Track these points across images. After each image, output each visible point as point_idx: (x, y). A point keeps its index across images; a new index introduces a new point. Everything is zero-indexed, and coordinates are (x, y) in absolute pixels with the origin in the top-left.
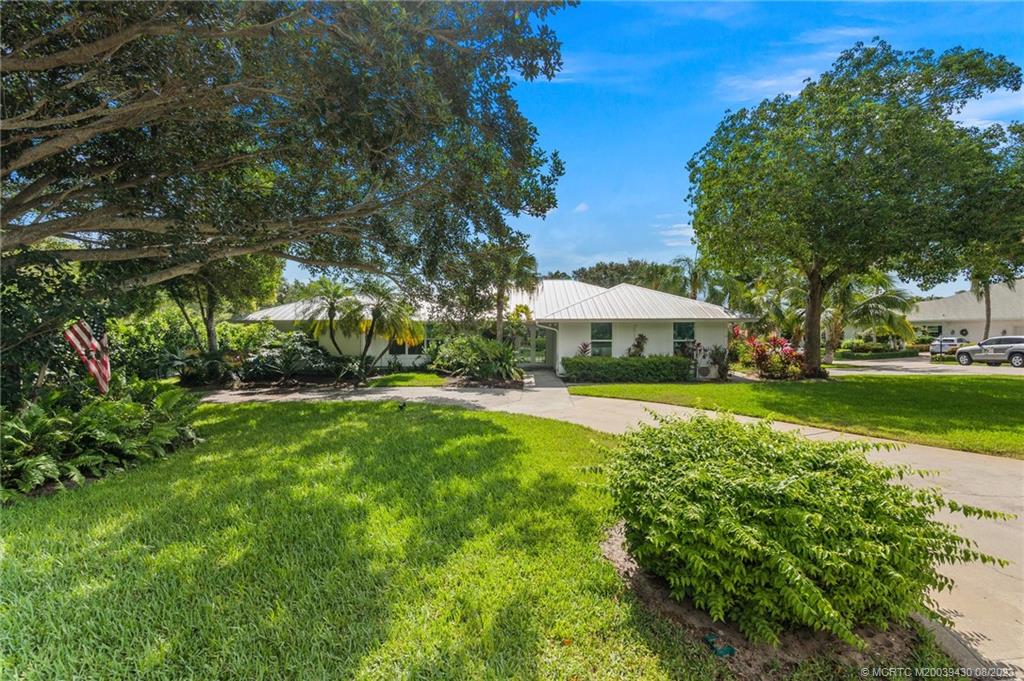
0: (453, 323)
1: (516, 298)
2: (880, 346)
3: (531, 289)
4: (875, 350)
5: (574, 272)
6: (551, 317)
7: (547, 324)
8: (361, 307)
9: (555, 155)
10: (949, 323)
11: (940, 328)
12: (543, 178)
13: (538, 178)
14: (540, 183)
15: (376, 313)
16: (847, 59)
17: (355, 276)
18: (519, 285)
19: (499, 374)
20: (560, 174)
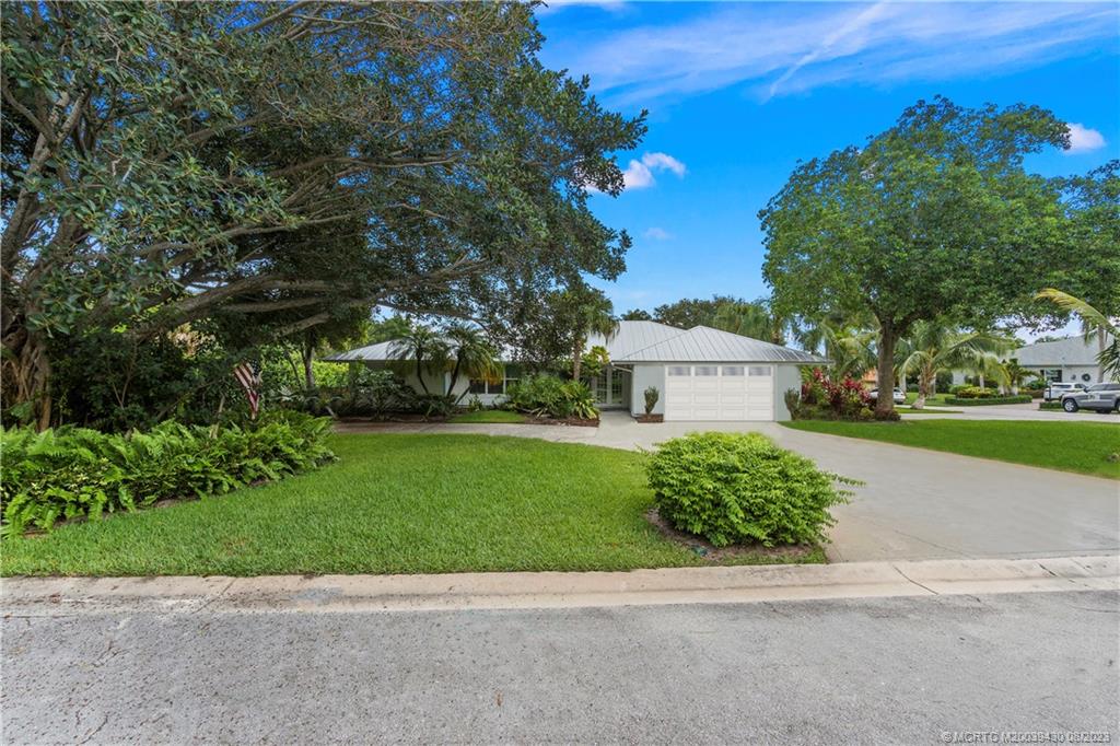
0: (534, 364)
1: (593, 341)
2: (989, 391)
3: (608, 332)
4: (983, 396)
5: (656, 310)
6: (627, 359)
7: (622, 366)
8: (448, 349)
9: (624, 232)
10: (1069, 367)
11: (1060, 372)
12: (614, 250)
13: (610, 249)
14: (611, 253)
15: (461, 353)
16: (910, 116)
17: (443, 320)
18: (596, 328)
19: (577, 414)
20: (628, 246)
